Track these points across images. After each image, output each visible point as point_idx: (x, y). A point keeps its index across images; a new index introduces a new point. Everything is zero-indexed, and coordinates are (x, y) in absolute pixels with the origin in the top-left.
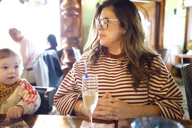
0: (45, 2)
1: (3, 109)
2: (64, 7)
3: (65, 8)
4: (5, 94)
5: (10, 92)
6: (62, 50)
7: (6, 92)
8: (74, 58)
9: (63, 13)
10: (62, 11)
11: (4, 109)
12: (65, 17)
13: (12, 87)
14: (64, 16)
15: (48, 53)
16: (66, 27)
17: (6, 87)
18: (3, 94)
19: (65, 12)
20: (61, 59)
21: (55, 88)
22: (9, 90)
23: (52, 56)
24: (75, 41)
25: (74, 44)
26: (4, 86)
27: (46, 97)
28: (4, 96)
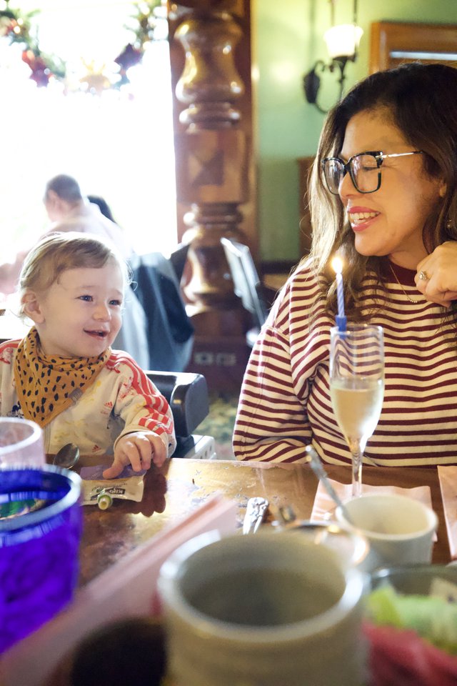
0: (119, 78)
1: (56, 438)
2: (189, 90)
3: (192, 97)
4: (70, 389)
5: (82, 385)
6: (186, 249)
7: (73, 384)
8: (226, 276)
9: (184, 116)
10: (179, 107)
11: (61, 437)
12: (193, 128)
13: (90, 368)
14: (186, 126)
15: (141, 260)
16: (195, 167)
17: (73, 366)
18: (63, 387)
19: (193, 109)
20: (183, 281)
21: (202, 376)
22: (83, 376)
23: (154, 269)
24: (229, 218)
25: (223, 226)
26: (64, 363)
27: (177, 404)
28: (66, 395)
